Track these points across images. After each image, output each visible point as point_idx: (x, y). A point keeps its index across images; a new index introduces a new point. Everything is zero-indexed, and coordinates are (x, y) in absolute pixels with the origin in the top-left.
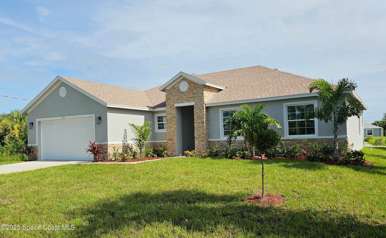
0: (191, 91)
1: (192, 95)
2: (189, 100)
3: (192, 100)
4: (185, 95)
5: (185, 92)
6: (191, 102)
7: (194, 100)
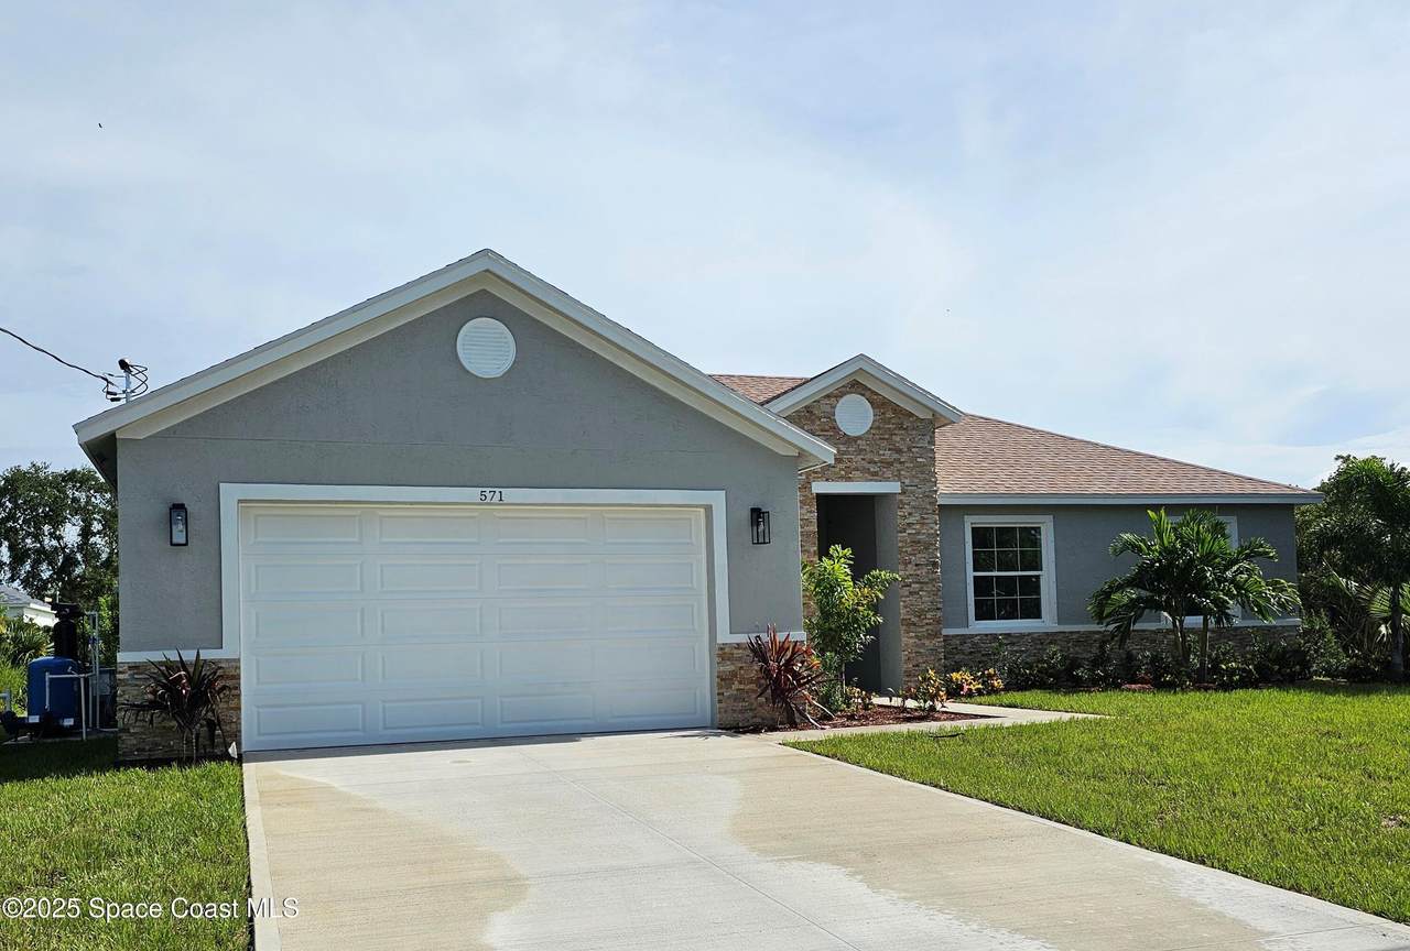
0: (887, 436)
1: (888, 455)
2: (875, 474)
3: (888, 474)
4: (861, 450)
5: (859, 438)
6: (887, 479)
7: (898, 477)
